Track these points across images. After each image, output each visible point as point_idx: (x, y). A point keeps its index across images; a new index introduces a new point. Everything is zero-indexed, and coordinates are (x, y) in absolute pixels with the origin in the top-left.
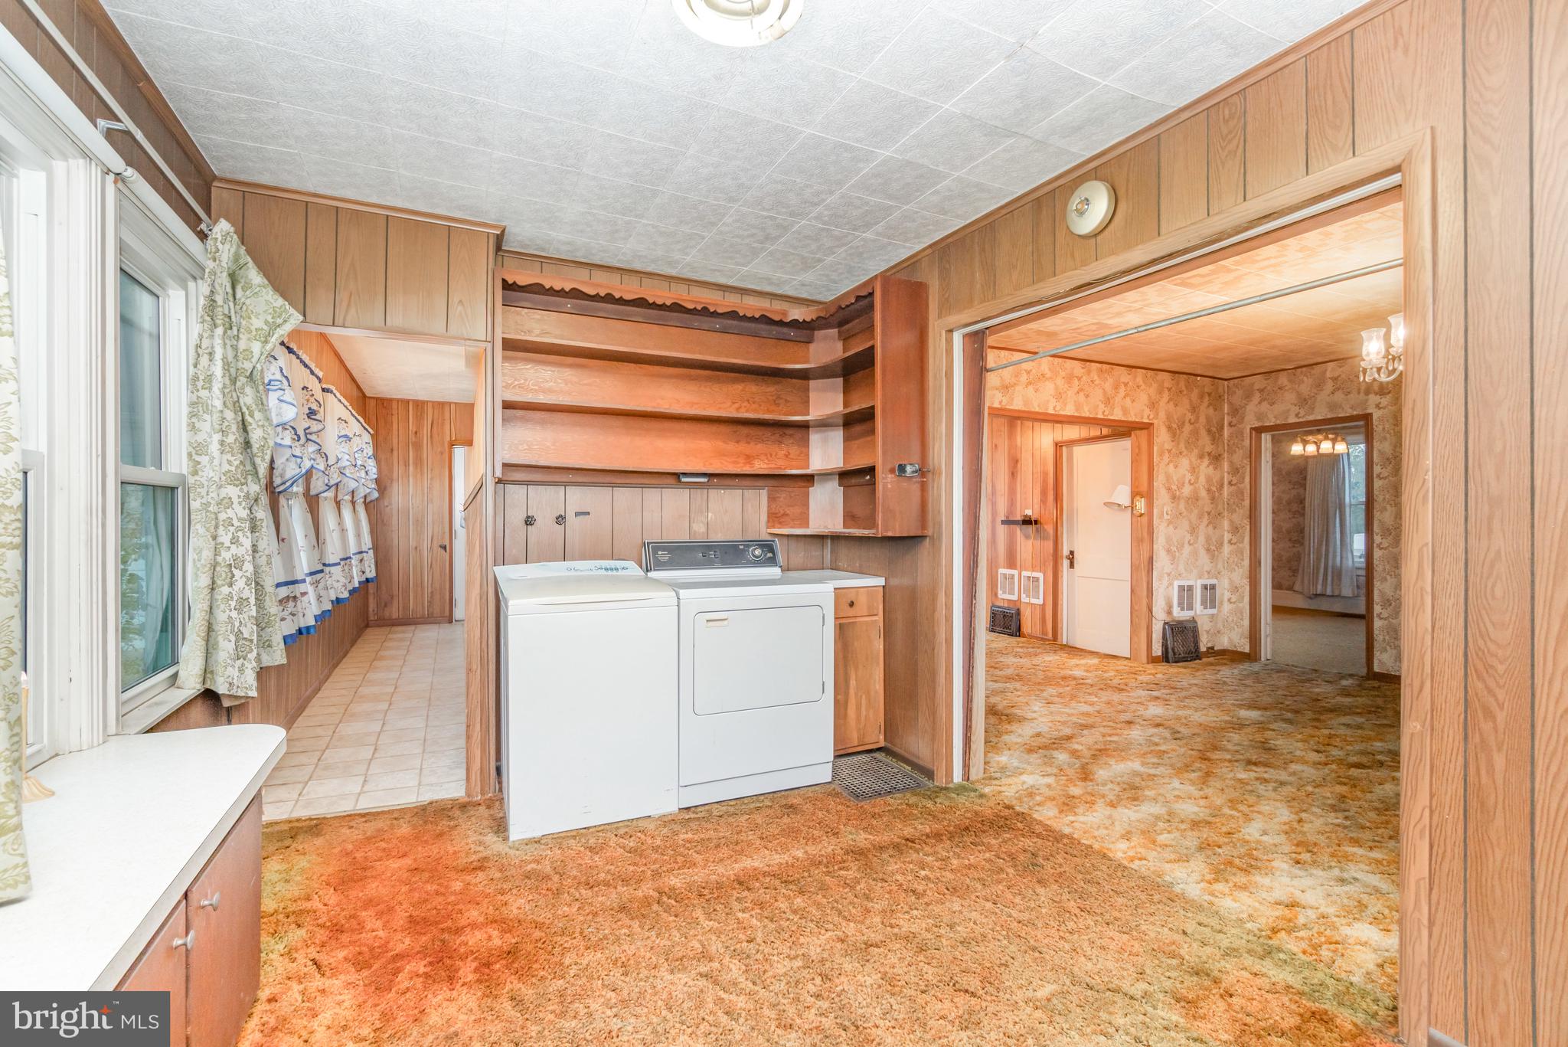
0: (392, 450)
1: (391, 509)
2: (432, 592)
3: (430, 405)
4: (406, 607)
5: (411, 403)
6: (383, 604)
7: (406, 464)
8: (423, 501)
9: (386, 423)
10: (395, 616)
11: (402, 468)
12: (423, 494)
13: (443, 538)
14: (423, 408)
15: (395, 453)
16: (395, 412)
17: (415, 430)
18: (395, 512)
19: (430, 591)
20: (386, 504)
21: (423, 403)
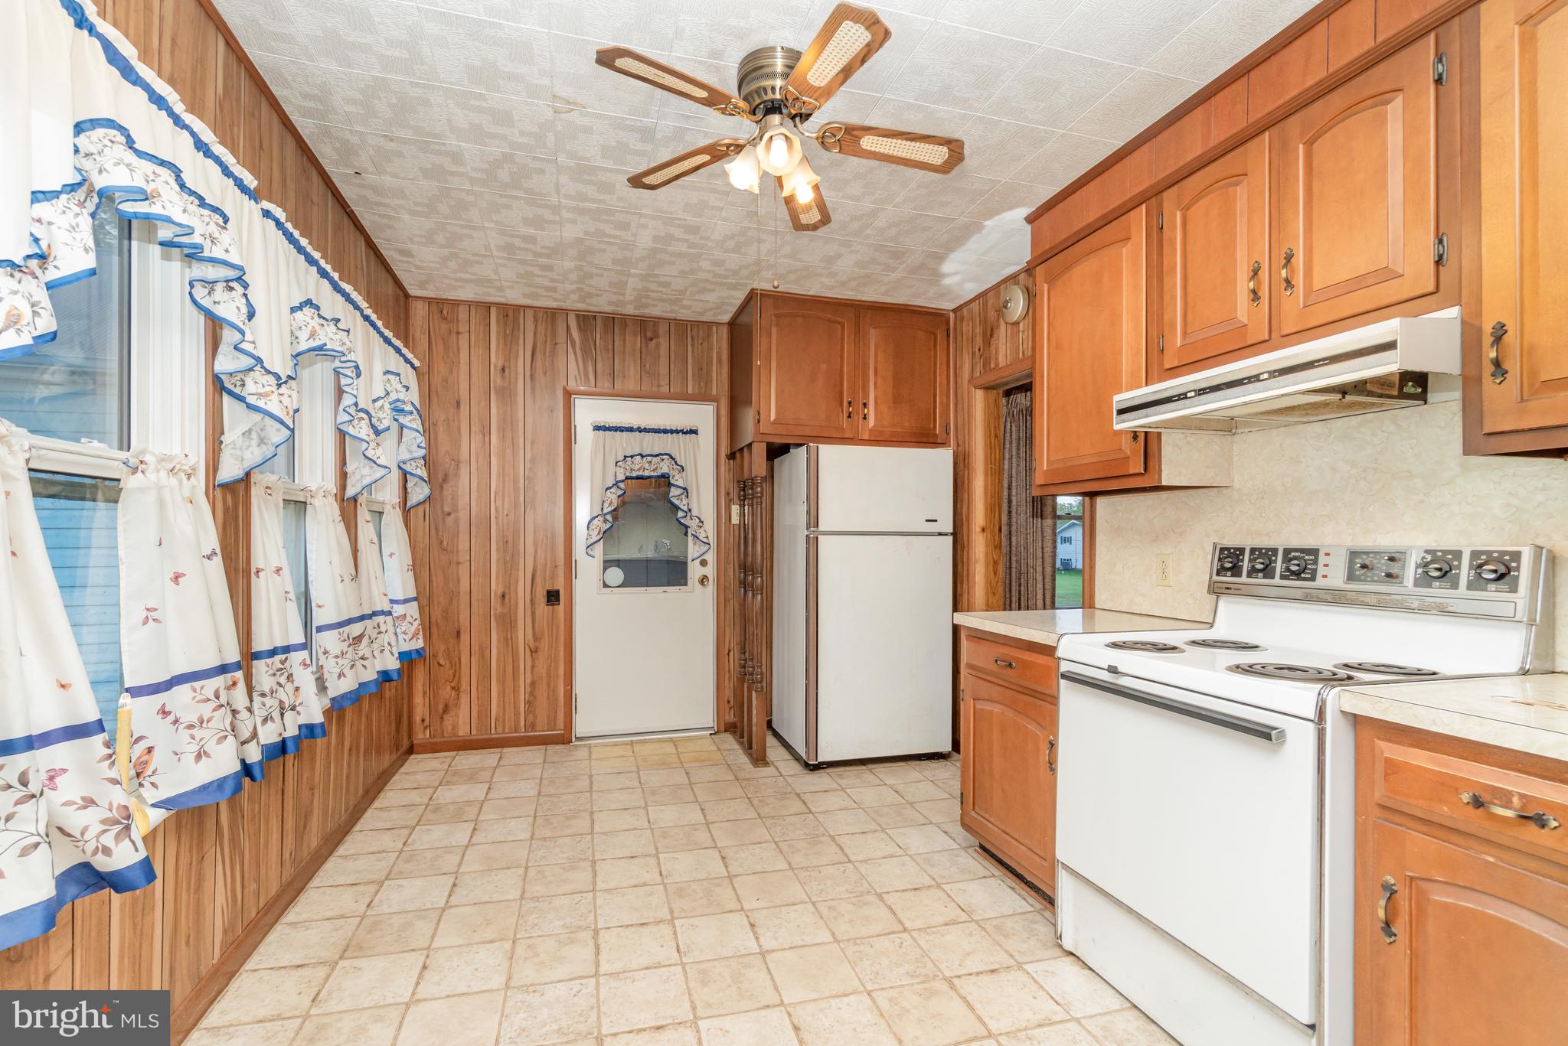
0: (458, 403)
1: (457, 520)
2: (533, 684)
3: (530, 313)
4: (484, 714)
5: (493, 311)
6: (441, 707)
7: (486, 432)
8: (516, 506)
9: (447, 348)
10: (463, 731)
11: (477, 438)
12: (516, 489)
13: (553, 576)
14: (516, 319)
15: (464, 408)
16: (463, 328)
17: (500, 365)
18: (463, 526)
19: (529, 680)
20: (447, 509)
21: (518, 308)
